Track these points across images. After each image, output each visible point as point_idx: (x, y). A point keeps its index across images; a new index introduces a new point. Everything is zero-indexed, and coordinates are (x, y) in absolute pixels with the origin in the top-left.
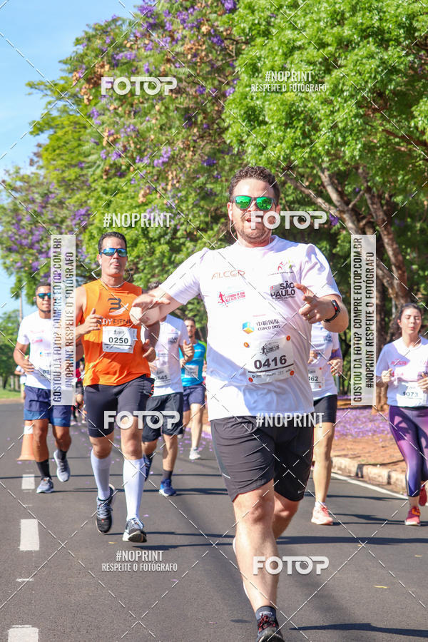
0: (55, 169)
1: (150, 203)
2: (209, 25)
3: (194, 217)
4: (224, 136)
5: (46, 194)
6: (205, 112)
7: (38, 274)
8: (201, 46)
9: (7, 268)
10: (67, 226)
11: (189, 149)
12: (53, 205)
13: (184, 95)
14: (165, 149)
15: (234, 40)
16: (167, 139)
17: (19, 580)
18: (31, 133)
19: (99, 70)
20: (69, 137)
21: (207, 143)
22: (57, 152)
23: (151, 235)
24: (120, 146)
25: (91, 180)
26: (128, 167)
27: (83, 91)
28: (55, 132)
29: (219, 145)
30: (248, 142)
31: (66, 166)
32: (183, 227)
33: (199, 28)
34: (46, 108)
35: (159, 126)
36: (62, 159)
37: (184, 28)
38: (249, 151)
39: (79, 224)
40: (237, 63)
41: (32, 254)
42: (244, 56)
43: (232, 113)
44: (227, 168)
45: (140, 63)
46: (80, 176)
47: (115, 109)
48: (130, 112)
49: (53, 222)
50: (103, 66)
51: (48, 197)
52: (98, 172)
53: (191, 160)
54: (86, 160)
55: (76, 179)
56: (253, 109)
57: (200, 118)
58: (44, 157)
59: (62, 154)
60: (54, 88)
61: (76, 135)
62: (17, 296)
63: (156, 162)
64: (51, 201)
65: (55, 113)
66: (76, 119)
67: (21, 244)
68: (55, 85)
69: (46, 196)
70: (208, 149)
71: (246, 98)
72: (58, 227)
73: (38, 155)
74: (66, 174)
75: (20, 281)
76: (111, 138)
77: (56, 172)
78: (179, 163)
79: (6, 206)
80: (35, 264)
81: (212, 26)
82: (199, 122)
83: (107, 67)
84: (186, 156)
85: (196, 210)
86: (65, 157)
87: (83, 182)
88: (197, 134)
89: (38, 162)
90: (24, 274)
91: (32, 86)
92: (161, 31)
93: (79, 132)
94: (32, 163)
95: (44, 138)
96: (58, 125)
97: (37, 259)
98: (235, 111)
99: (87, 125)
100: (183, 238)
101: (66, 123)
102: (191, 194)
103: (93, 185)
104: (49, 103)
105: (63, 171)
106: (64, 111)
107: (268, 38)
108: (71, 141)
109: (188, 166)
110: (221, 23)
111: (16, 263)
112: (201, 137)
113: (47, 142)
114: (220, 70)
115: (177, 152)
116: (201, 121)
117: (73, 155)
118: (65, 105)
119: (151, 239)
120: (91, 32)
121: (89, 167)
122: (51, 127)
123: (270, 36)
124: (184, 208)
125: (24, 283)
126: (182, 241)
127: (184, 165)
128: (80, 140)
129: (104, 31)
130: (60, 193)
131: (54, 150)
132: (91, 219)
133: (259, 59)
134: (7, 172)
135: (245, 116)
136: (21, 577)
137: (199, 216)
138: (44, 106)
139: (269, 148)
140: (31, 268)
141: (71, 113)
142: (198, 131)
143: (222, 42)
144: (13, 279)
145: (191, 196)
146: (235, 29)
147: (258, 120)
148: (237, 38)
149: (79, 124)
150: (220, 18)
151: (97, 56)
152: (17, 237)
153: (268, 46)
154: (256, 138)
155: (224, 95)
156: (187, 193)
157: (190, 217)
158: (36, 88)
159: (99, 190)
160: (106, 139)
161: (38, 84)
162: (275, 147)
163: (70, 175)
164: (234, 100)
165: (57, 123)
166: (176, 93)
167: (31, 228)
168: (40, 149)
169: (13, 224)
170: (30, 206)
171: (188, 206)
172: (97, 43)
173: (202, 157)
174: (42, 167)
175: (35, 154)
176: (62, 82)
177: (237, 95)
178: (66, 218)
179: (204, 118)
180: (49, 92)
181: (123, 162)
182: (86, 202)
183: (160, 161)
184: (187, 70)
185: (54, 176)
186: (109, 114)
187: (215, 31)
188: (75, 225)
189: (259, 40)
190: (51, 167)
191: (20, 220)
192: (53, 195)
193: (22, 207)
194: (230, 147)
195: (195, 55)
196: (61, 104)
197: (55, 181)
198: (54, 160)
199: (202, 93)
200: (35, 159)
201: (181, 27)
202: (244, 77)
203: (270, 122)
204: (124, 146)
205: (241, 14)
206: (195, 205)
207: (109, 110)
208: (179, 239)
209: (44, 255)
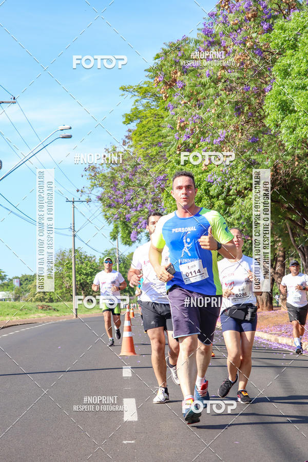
0: (142, 148)
1: (210, 170)
2: (252, 42)
3: (242, 179)
4: (264, 121)
5: (135, 165)
6: (250, 104)
7: (130, 222)
8: (247, 57)
9: (108, 219)
10: (151, 188)
11: (239, 130)
12: (140, 173)
13: (235, 92)
14: (220, 131)
15: (271, 52)
16: (222, 124)
17: (125, 442)
18: (124, 123)
19: (173, 76)
20: (151, 124)
21: (251, 126)
22: (143, 135)
23: (211, 193)
24: (188, 130)
25: (167, 155)
26: (194, 145)
27: (162, 90)
28: (141, 122)
29: (259, 128)
30: (282, 125)
31: (149, 145)
32: (235, 187)
33: (245, 44)
34: (135, 105)
35: (216, 115)
36: (147, 141)
37: (234, 44)
38: (283, 131)
39: (159, 187)
40: (273, 69)
41: (126, 209)
42: (279, 64)
43: (270, 106)
44: (265, 144)
45: (203, 70)
46: (159, 152)
47: (185, 103)
48: (195, 105)
49: (140, 185)
50: (176, 73)
51: (137, 167)
52: (173, 149)
53: (240, 139)
54: (163, 140)
55: (157, 154)
56: (285, 102)
57: (246, 108)
58: (134, 139)
59: (147, 137)
60: (139, 90)
61: (156, 123)
62: (115, 238)
63: (215, 141)
64: (139, 171)
65: (141, 108)
66: (156, 112)
67: (118, 202)
68: (141, 88)
69: (135, 166)
70: (252, 130)
71: (280, 94)
72: (143, 189)
73: (128, 137)
74: (149, 151)
75: (117, 227)
76: (182, 124)
77: (142, 150)
78: (231, 142)
79: (106, 174)
80: (128, 215)
81: (255, 43)
82: (245, 111)
83: (179, 74)
84: (236, 136)
85: (244, 175)
86: (148, 139)
87: (161, 156)
88: (244, 120)
89: (129, 142)
90: (119, 222)
91: (124, 89)
92: (217, 47)
93: (158, 121)
94: (124, 143)
95: (133, 126)
96: (144, 116)
97: (129, 212)
98: (273, 103)
99: (164, 115)
100: (233, 195)
101: (149, 115)
102: (240, 163)
103: (169, 159)
104: (137, 101)
105: (147, 149)
106: (148, 106)
107: (295, 50)
108: (152, 127)
109: (237, 143)
110: (261, 39)
111: (114, 215)
112: (247, 122)
113: (136, 128)
114: (261, 74)
115: (230, 133)
116: (247, 110)
117: (154, 137)
118: (148, 102)
119: (212, 196)
120: (167, 48)
121: (166, 146)
122: (138, 118)
123: (296, 49)
124: (235, 174)
125: (120, 229)
126: (233, 197)
127: (235, 143)
128: (159, 126)
129: (177, 47)
130: (145, 165)
131: (141, 135)
132: (168, 183)
133: (290, 65)
134: (107, 150)
135: (280, 107)
136: (126, 440)
137: (246, 179)
138: (133, 104)
139: (298, 129)
140: (125, 218)
141: (152, 108)
142: (244, 118)
143: (262, 53)
144: (112, 226)
145: (240, 165)
146: (271, 44)
147: (289, 109)
148: (272, 50)
149: (158, 115)
150: (259, 36)
151: (172, 66)
152: (114, 197)
153: (296, 56)
154: (288, 122)
155: (264, 92)
156: (236, 163)
157: (239, 180)
158: (127, 91)
159: (173, 161)
160: (178, 124)
161: (128, 88)
162: (302, 128)
163: (152, 151)
164: (271, 95)
165: (143, 115)
166: (229, 91)
167: (125, 190)
168: (131, 134)
169: (111, 187)
170: (123, 174)
171: (238, 173)
172: (172, 56)
173: (247, 136)
174: (132, 146)
175: (127, 137)
176: (145, 86)
177: (273, 92)
178: (149, 182)
179: (249, 109)
180: (136, 94)
181: (191, 141)
182: (164, 171)
183: (218, 140)
184: (237, 75)
185: (140, 153)
186: (181, 107)
187: (257, 45)
188: (156, 187)
189: (289, 52)
190: (139, 146)
191: (117, 185)
192: (140, 166)
193: (118, 175)
194: (268, 129)
195: (242, 64)
196: (144, 101)
197: (141, 156)
198: (141, 141)
199: (247, 90)
200: (127, 141)
201: (232, 43)
202: (279, 79)
203: (299, 110)
204: (192, 130)
205: (276, 33)
206: (243, 172)
207: (181, 104)
208: (232, 196)
209: (134, 209)
